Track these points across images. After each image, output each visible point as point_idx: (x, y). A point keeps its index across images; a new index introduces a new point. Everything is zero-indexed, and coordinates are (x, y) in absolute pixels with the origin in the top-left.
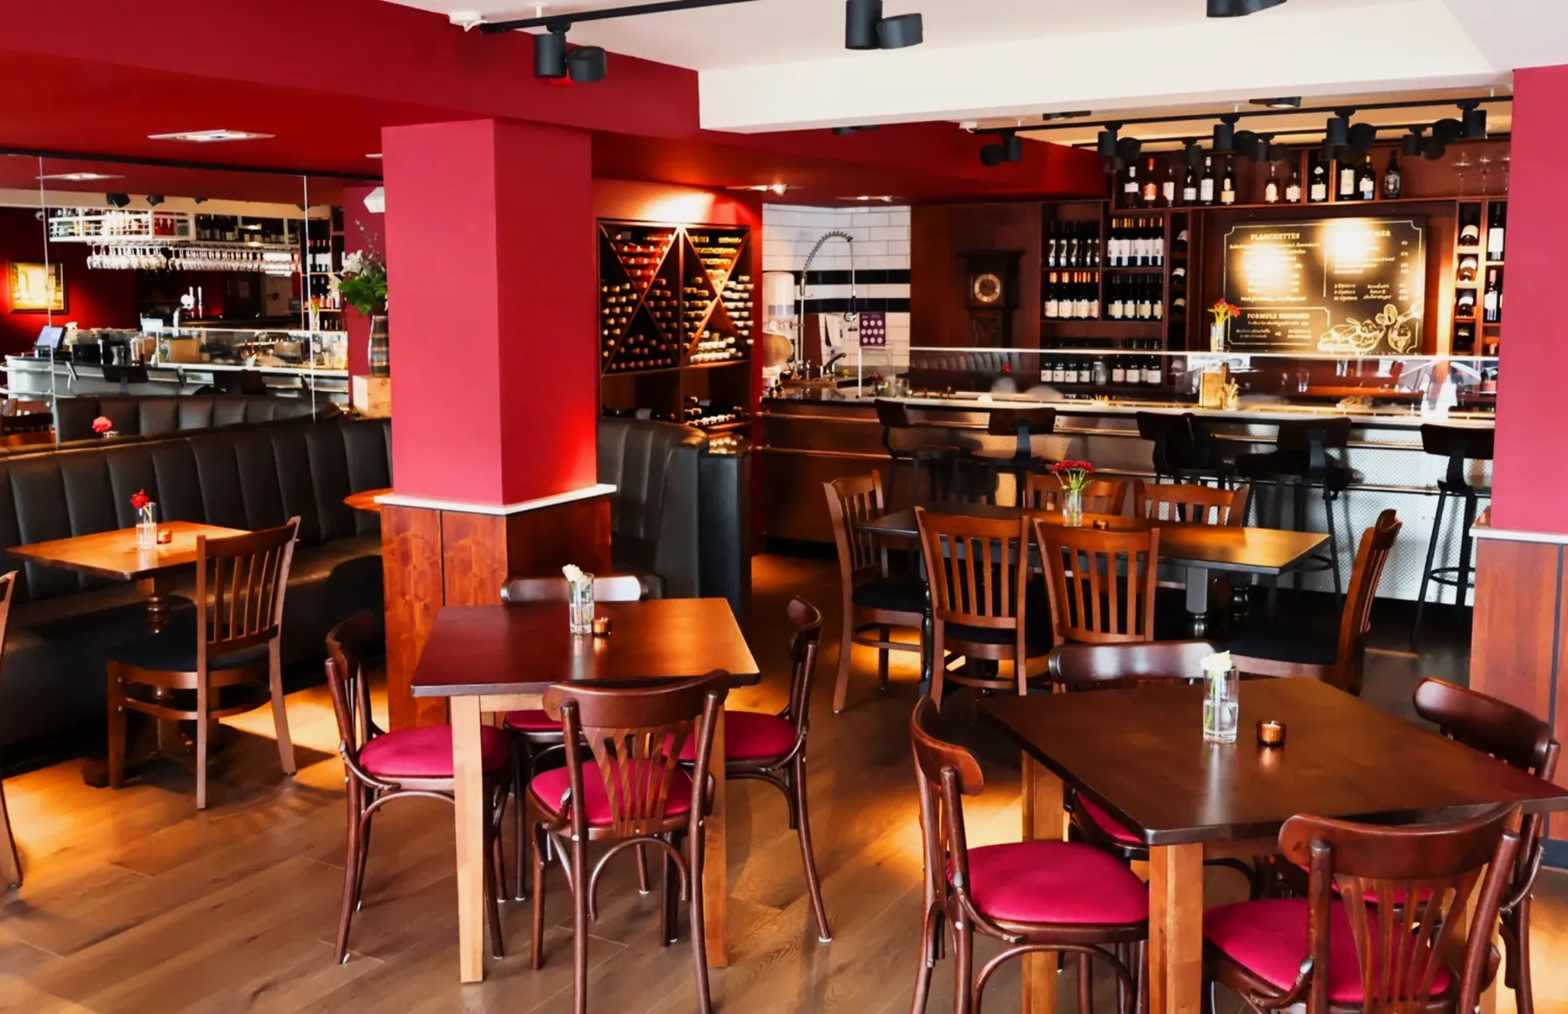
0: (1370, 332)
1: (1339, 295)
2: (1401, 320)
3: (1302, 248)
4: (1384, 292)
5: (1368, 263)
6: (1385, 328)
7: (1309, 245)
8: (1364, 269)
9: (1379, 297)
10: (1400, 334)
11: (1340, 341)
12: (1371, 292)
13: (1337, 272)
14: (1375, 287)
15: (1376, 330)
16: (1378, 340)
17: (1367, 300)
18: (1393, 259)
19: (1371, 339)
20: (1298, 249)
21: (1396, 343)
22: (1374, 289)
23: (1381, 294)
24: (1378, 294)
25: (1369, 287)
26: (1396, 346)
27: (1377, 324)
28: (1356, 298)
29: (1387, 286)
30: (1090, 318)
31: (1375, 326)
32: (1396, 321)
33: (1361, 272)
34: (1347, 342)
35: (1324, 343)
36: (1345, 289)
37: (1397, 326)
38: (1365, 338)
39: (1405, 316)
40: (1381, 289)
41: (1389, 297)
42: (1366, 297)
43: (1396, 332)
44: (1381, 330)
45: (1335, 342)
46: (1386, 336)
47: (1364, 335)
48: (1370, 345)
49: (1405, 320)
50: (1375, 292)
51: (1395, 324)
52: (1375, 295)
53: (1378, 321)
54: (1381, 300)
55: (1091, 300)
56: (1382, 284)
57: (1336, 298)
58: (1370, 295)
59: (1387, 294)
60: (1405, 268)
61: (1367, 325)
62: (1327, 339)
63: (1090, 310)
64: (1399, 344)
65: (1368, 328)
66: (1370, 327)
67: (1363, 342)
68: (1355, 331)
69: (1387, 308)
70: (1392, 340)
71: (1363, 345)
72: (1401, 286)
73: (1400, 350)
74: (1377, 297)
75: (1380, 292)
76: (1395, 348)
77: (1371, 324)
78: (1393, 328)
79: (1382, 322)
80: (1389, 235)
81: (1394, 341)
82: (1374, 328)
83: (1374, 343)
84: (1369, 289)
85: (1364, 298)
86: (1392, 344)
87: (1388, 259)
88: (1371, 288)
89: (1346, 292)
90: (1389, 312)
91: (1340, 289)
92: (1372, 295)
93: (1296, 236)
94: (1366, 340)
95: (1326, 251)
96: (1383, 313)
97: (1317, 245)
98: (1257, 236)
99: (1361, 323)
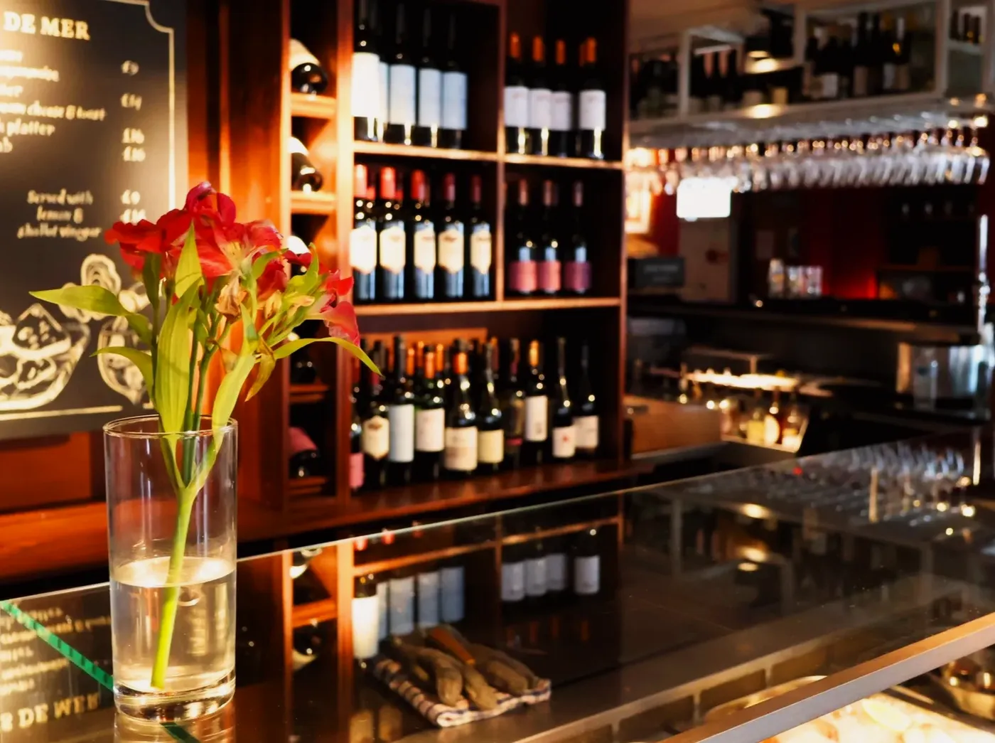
0: (42, 344)
2: (129, 303)
4: (78, 216)
5: (27, 119)
6: (86, 330)
8: (14, 139)
9: (65, 232)
12: (41, 214)
14: (51, 199)
15: (60, 337)
16: (69, 367)
17: (27, 239)
18: (97, 115)
19: (46, 365)
21: (120, 372)
22: (48, 206)
23: (71, 223)
24: (62, 224)
25: (33, 198)
26: (122, 382)
27: (61, 318)
29: (87, 197)
31: (58, 327)
33: (5, 147)
37: (121, 322)
38: (29, 365)
40: (70, 208)
41: (96, 232)
42: (26, 231)
43: (117, 341)
44: (75, 337)
46: (90, 354)
47: (24, 355)
48: (44, 386)
49: (143, 301)
50: (53, 215)
52: (51, 224)
54: (72, 240)
56: (71, 192)
58: (36, 224)
59: (86, 223)
60: (134, 146)
61: (33, 322)
64: (128, 377)
65: (37, 332)
66: (43, 327)
67: (24, 377)
69: (91, 267)
70: (110, 367)
71: (22, 386)
72: (126, 198)
73: (133, 395)
74: (58, 233)
75: (67, 215)
76: (118, 388)
77: (45, 319)
78: (110, 329)
79: (80, 311)
80: (86, 37)
81: (116, 370)
82: (53, 332)
83: (56, 377)
84: (35, 206)
85: (21, 233)
86: (108, 377)
87: (81, 114)
88: (40, 204)
90: (96, 281)
92: (44, 226)
94: (33, 371)
96: (78, 283)
99: (14, 317)
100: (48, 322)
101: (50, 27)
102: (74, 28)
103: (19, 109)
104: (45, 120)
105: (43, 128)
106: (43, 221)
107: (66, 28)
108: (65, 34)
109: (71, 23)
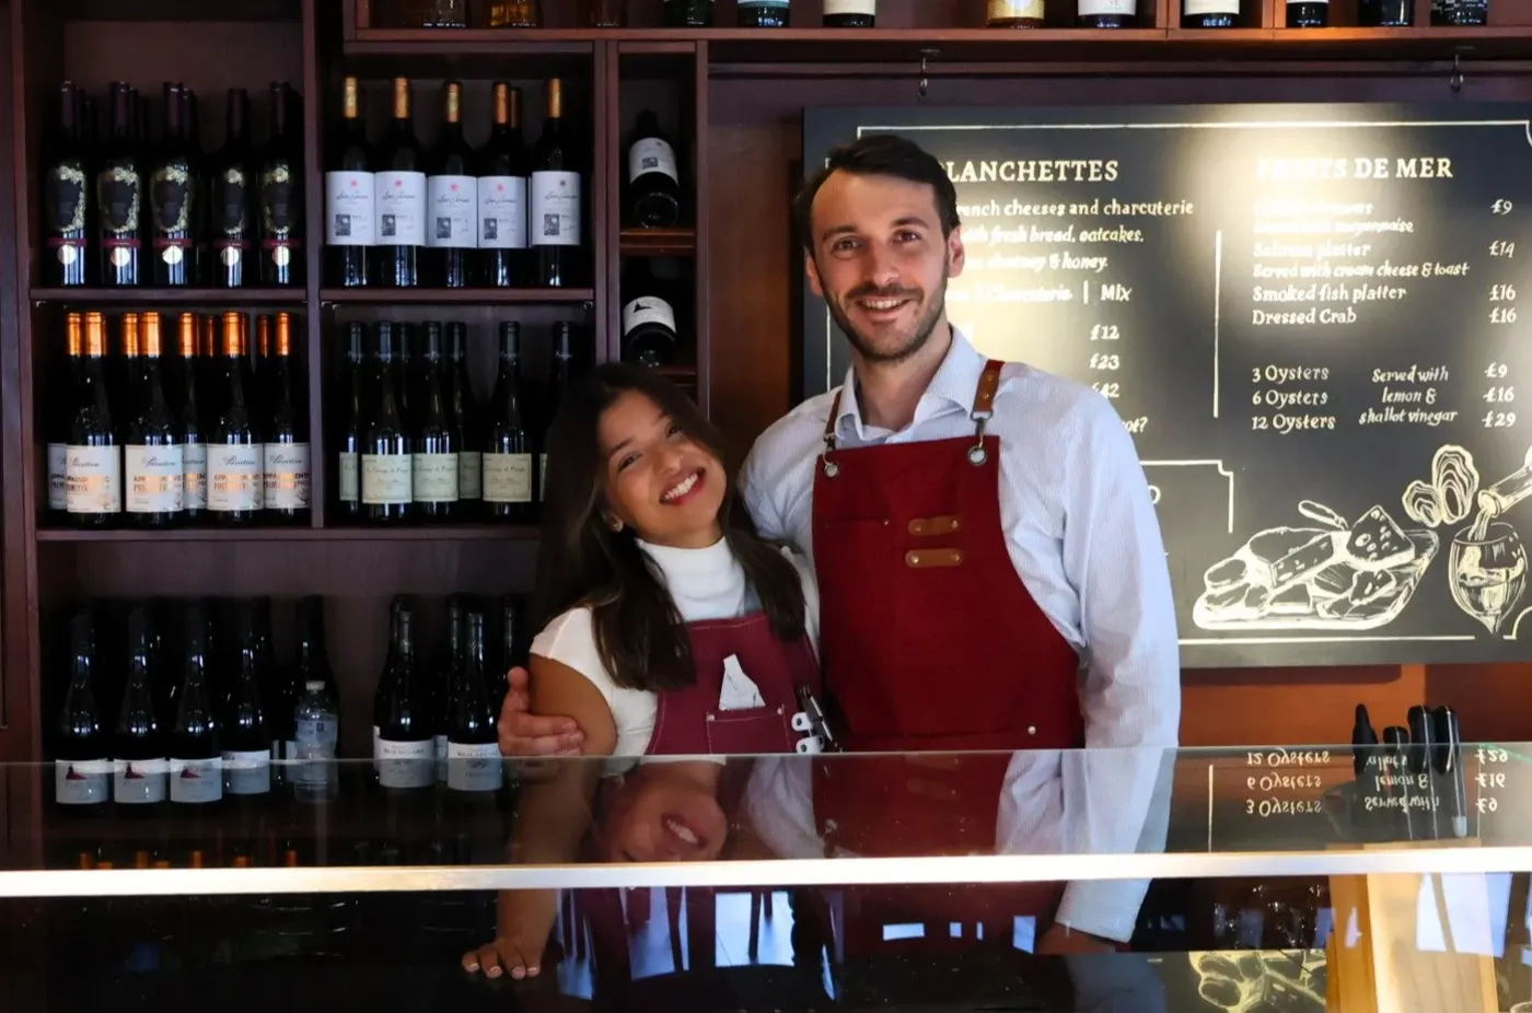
0: (1382, 555)
1: (1267, 411)
2: (1490, 504)
3: (1130, 222)
4: (1431, 396)
5: (1375, 282)
6: (1435, 538)
7: (1156, 209)
8: (1360, 307)
9: (1413, 417)
10: (1487, 562)
11: (1273, 593)
12: (1387, 397)
13: (1259, 318)
14: (1400, 377)
15: (1404, 546)
16: (1412, 583)
17: (1369, 426)
18: (1457, 270)
19: (1386, 579)
20: (1112, 222)
21: (1475, 591)
22: (1395, 386)
23: (1422, 406)
24: (1411, 407)
25: (1378, 376)
26: (1478, 606)
27: (1407, 523)
28: (1329, 423)
29: (1442, 373)
30: (264, 518)
31: (1400, 532)
32: (1475, 508)
33: (1348, 317)
34: (1299, 594)
35: (1211, 599)
36: (1290, 386)
37: (1479, 528)
38: (1367, 577)
39: (1505, 490)
40: (1420, 387)
41: (1451, 416)
42: (1368, 417)
43: (1473, 554)
44: (1421, 547)
45: (1255, 597)
46: (1439, 566)
47: (1362, 565)
48: (1385, 603)
49: (1507, 502)
50: (1400, 396)
51: (1470, 520)
52: (1398, 407)
53: (1413, 513)
54: (1422, 425)
55: (265, 434)
56: (1423, 368)
57: (1259, 423)
58: (1380, 409)
59: (1440, 405)
60: (1504, 304)
62: (1226, 587)
63: (265, 481)
64: (1485, 599)
65: (1376, 538)
66: (1385, 534)
67: (1359, 594)
68: (1329, 552)
69: (1443, 459)
70: (1462, 585)
71: (1356, 603)
72: (1490, 372)
73: (1490, 622)
74: (1406, 417)
75: (1418, 396)
76: (1473, 613)
77: (1386, 522)
78: (1464, 537)
79: (1427, 514)
80: (1449, 175)
81: (1469, 589)
82: (1395, 538)
83: (1399, 593)
84: (1381, 385)
85: (1362, 420)
86: (1461, 598)
87: (1438, 270)
88: (1386, 384)
89: (1292, 398)
90: (1450, 476)
91: (1273, 385)
92: (1390, 412)
93: (1103, 171)
94: (1370, 586)
95: (1219, 235)
96: (1428, 480)
97: (1187, 208)
98: (954, 168)
99: (1351, 520)
100: (1389, 528)
101: (1407, 168)
102: (1435, 167)
103: (1368, 271)
104: (1395, 282)
105: (1394, 291)
106: (1388, 404)
107: (1425, 167)
108: (1423, 174)
109: (1431, 161)
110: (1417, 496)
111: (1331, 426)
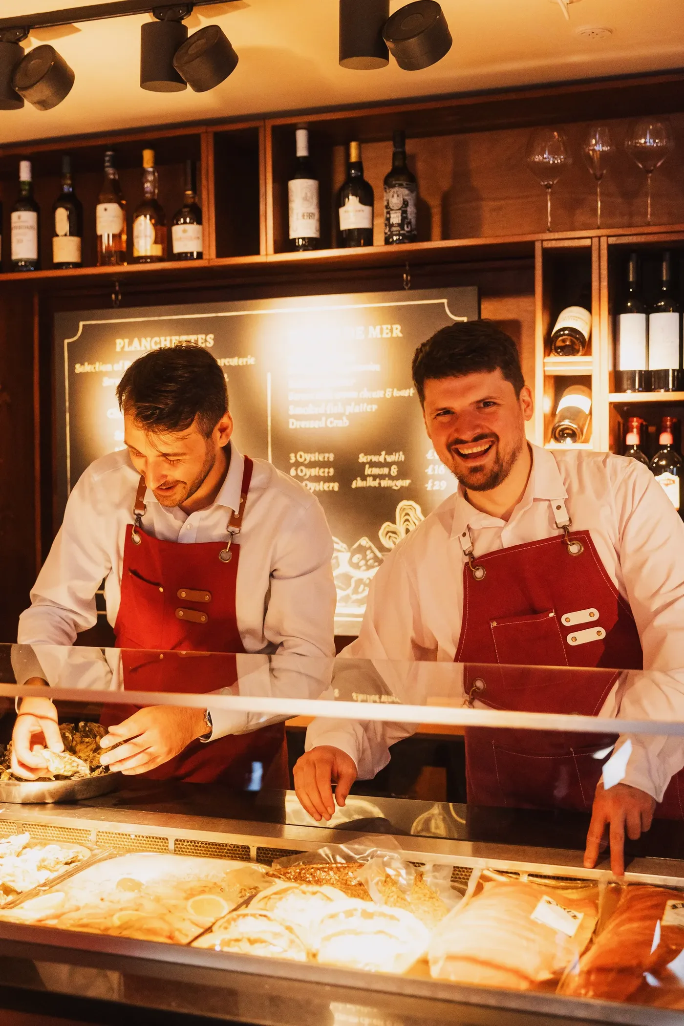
0: (368, 567)
4: (394, 470)
5: (358, 401)
7: (235, 361)
8: (350, 417)
9: (385, 483)
12: (368, 471)
13: (293, 424)
14: (375, 459)
17: (358, 489)
18: (409, 393)
22: (373, 464)
23: (389, 476)
24: (382, 477)
25: (362, 458)
27: (382, 548)
28: (335, 486)
29: (399, 457)
31: (379, 555)
33: (344, 423)
36: (312, 465)
38: (359, 582)
40: (388, 465)
41: (406, 483)
42: (358, 483)
47: (357, 574)
50: (376, 471)
52: (375, 477)
53: (386, 542)
54: (389, 488)
56: (389, 453)
58: (364, 478)
59: (401, 475)
65: (365, 558)
66: (370, 555)
67: (356, 591)
69: (403, 509)
71: (355, 597)
72: (429, 456)
74: (380, 484)
75: (385, 471)
77: (370, 548)
80: (400, 335)
82: (376, 559)
84: (364, 464)
85: (354, 485)
87: (396, 393)
88: (367, 463)
89: (314, 472)
90: (407, 520)
91: (302, 464)
92: (370, 479)
93: (206, 341)
94: (362, 587)
95: (269, 376)
96: (394, 522)
97: (250, 360)
98: (129, 342)
99: (350, 545)
100: (372, 552)
101: (376, 332)
102: (391, 331)
103: (354, 395)
104: (371, 401)
105: (370, 406)
106: (370, 476)
107: (385, 331)
108: (385, 336)
109: (389, 327)
110: (388, 532)
111: (336, 489)
